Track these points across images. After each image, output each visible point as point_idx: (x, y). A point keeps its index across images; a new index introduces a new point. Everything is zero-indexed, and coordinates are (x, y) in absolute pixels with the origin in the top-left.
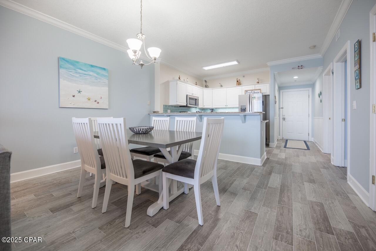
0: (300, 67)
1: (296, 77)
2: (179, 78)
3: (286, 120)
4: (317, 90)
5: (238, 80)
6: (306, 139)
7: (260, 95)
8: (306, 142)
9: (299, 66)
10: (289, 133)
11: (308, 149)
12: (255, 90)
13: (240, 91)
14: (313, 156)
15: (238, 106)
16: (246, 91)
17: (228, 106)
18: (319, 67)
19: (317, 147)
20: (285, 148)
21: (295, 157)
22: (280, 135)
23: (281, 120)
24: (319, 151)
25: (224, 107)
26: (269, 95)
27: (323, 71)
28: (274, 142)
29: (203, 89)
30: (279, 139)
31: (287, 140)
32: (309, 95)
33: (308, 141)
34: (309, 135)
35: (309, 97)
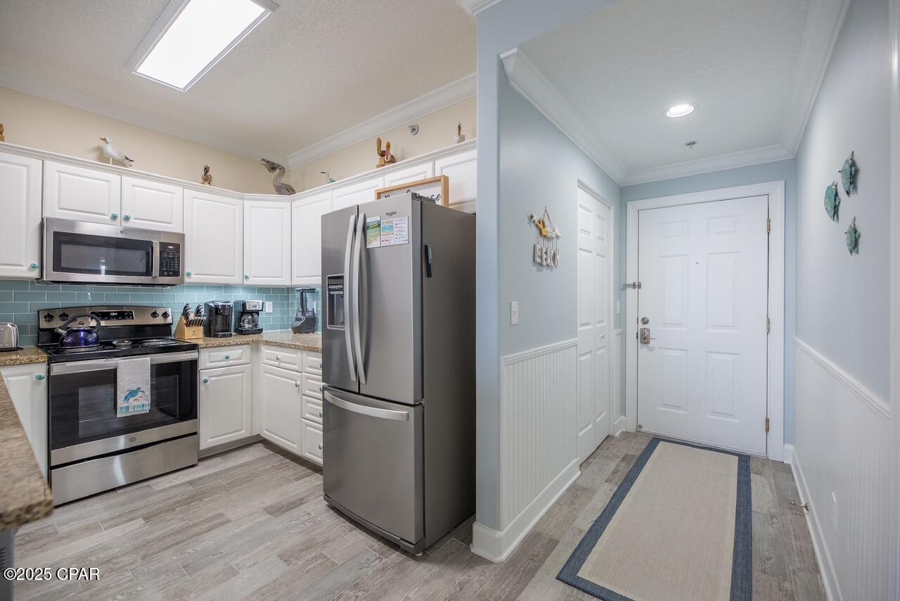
1: (680, 110)
3: (652, 343)
5: (383, 148)
6: (754, 447)
8: (753, 465)
10: (665, 405)
16: (383, 196)
22: (623, 411)
23: (632, 340)
28: (495, 524)
29: (243, 199)
30: (617, 434)
31: (655, 441)
32: (769, 220)
33: (765, 461)
34: (767, 430)
35: (769, 229)
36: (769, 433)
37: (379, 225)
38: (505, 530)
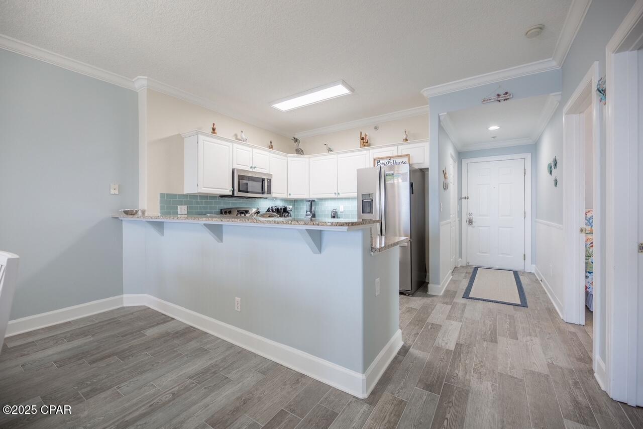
0: (502, 97)
1: (494, 128)
2: (214, 130)
3: (474, 224)
4: (546, 156)
5: (363, 136)
6: (519, 267)
7: (405, 169)
9: (499, 95)
10: (480, 252)
11: (524, 304)
12: (396, 157)
13: (364, 159)
14: (536, 336)
15: (355, 195)
16: (377, 160)
17: (341, 196)
18: (551, 94)
19: (546, 293)
20: (464, 301)
21: (485, 343)
23: (464, 223)
24: (551, 312)
25: (333, 196)
26: (428, 169)
27: (562, 103)
28: (438, 283)
29: (287, 156)
30: (459, 266)
31: (476, 269)
32: (525, 170)
33: (524, 273)
34: (524, 259)
35: (525, 173)
36: (525, 261)
37: (393, 175)
38: (441, 284)
